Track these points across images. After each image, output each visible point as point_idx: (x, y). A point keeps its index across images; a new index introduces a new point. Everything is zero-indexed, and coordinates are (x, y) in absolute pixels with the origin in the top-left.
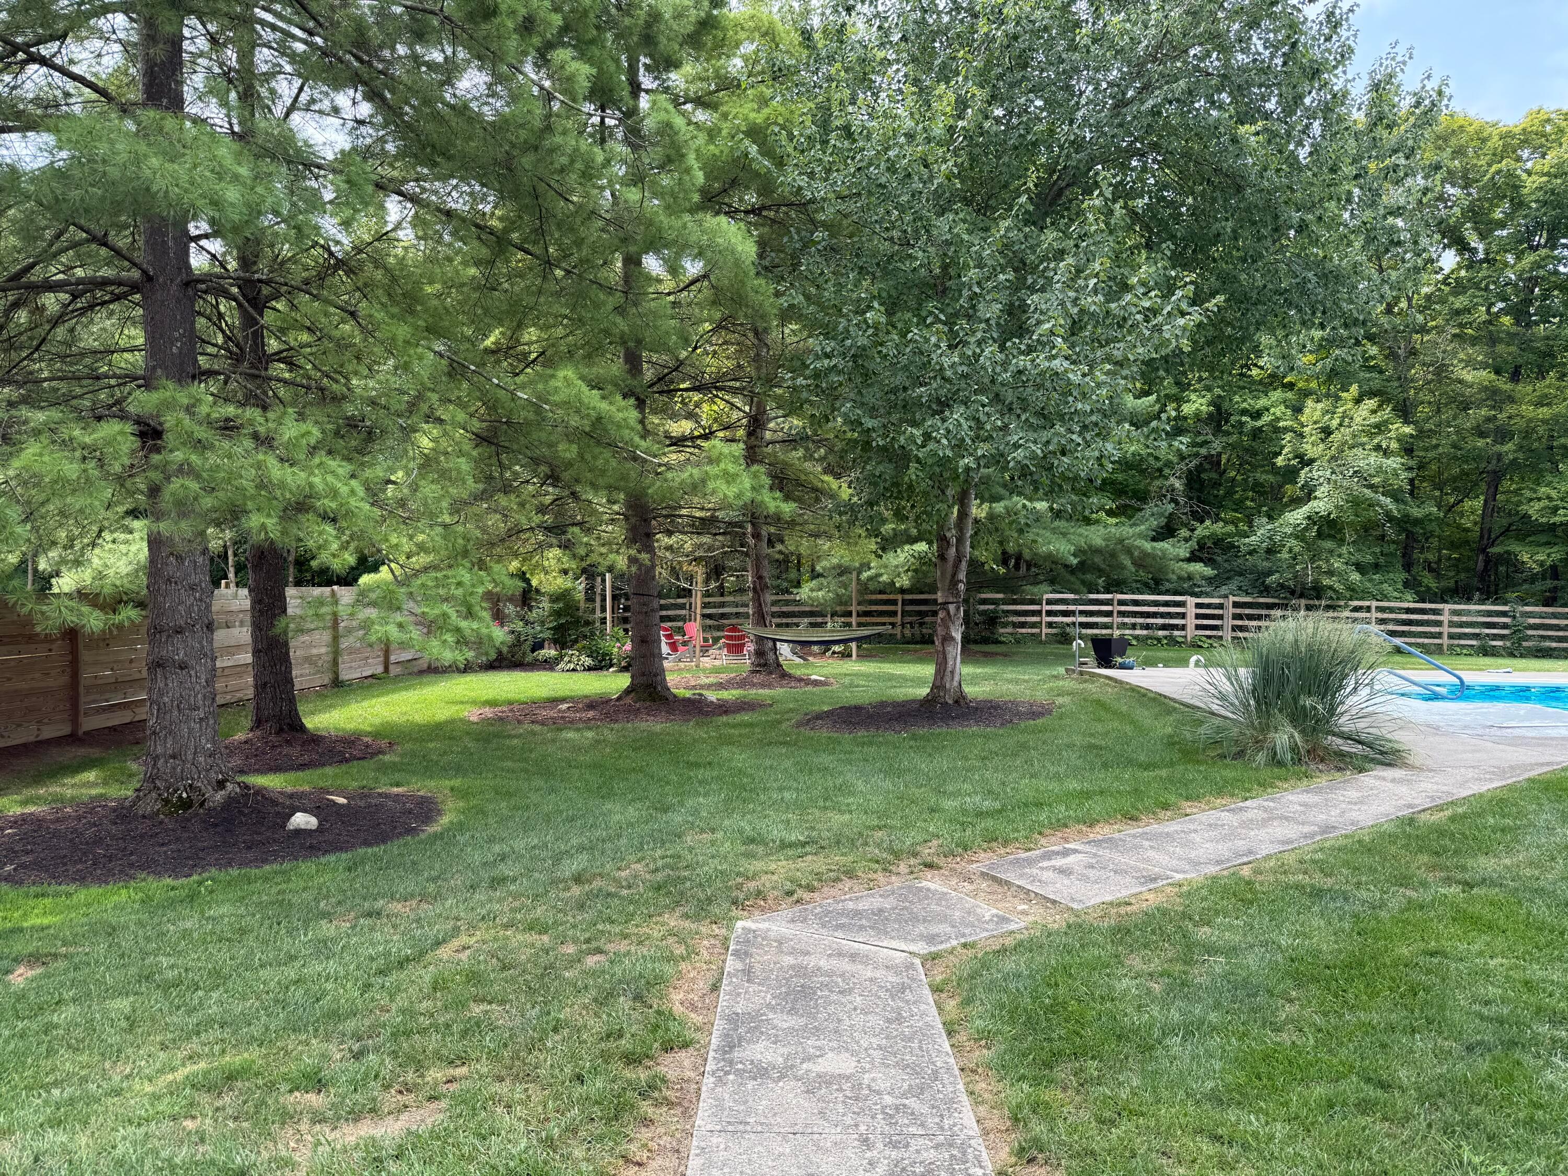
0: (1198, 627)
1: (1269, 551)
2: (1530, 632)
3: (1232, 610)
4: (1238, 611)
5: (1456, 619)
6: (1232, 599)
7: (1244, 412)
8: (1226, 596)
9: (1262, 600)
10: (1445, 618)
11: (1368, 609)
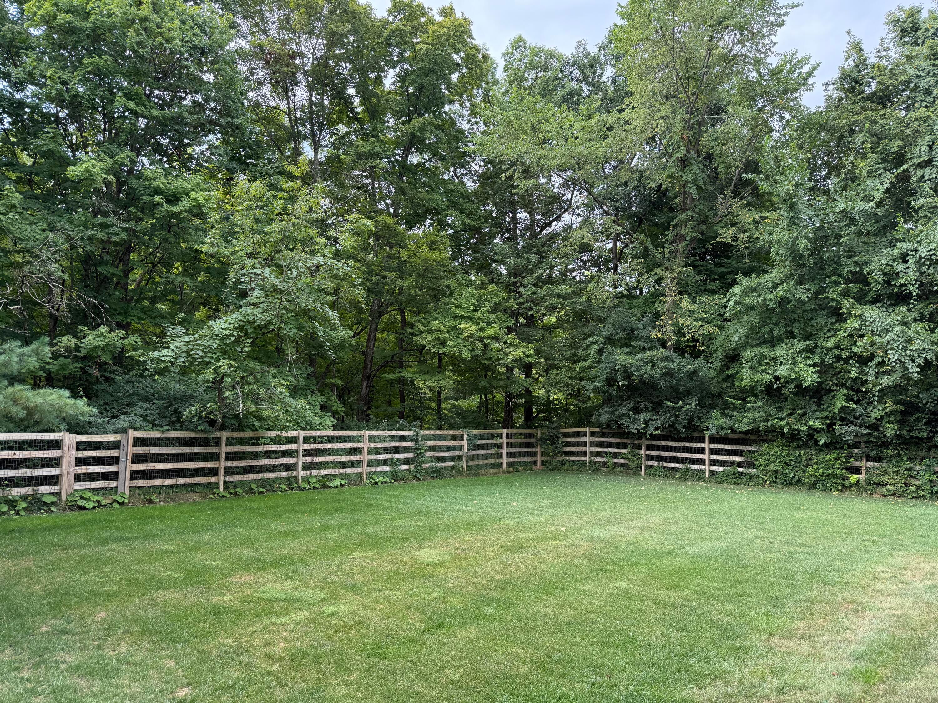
0: (79, 478)
1: (184, 372)
2: (428, 455)
3: (132, 450)
4: (141, 450)
5: (373, 445)
6: (132, 434)
7: (157, 191)
8: (125, 431)
9: (173, 434)
10: (365, 445)
11: (293, 440)
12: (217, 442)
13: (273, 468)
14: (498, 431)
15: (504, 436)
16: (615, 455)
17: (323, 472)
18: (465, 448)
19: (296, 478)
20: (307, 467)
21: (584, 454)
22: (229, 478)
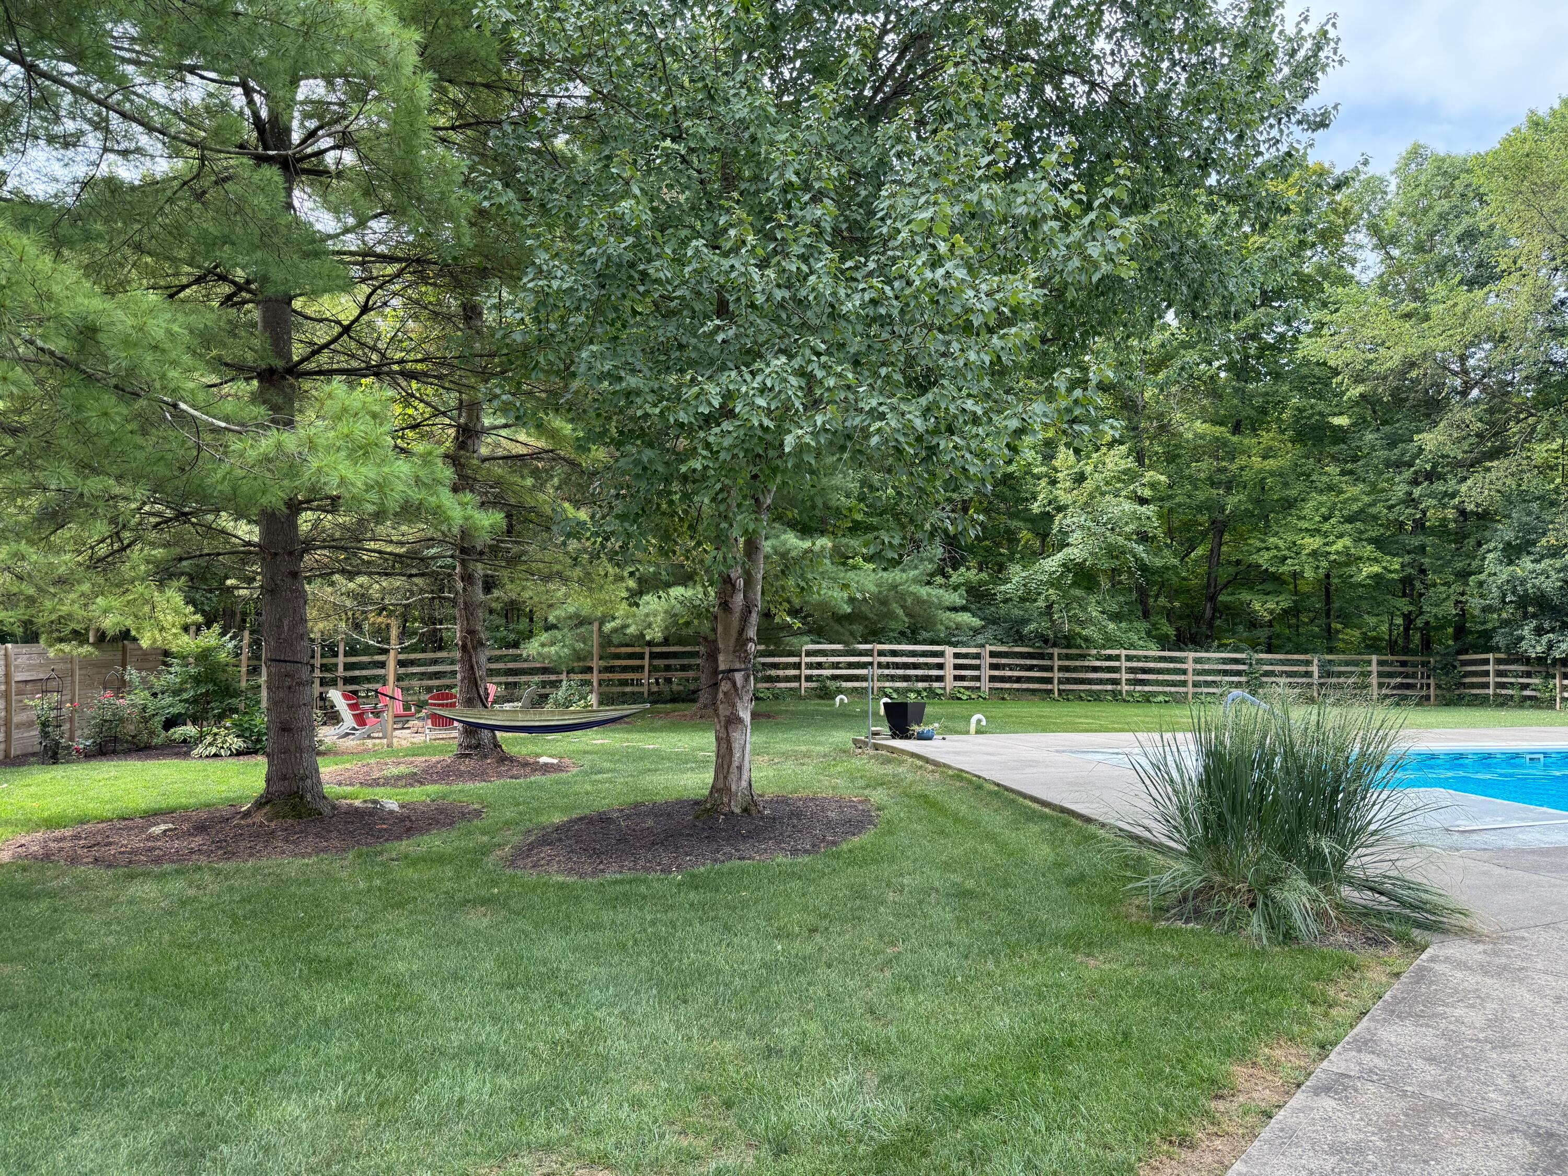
0: (956, 678)
1: (1023, 600)
2: (1265, 679)
3: (990, 660)
4: (995, 661)
5: (1199, 666)
6: (988, 648)
8: (983, 646)
9: (1017, 649)
10: (1189, 666)
11: (1117, 658)
12: (1051, 657)
13: (1101, 682)
14: (1366, 657)
15: (1374, 663)
16: (1525, 687)
17: (1147, 688)
18: (1316, 675)
19: (1120, 692)
20: (1129, 682)
21: (1486, 686)
22: (1062, 687)
